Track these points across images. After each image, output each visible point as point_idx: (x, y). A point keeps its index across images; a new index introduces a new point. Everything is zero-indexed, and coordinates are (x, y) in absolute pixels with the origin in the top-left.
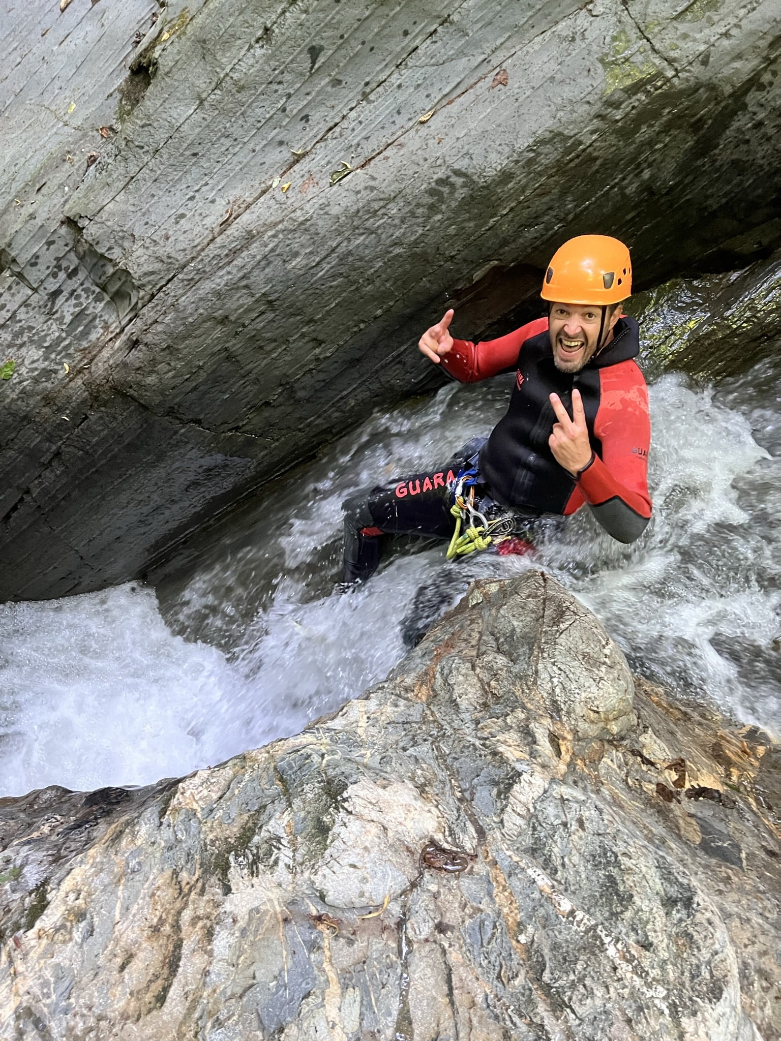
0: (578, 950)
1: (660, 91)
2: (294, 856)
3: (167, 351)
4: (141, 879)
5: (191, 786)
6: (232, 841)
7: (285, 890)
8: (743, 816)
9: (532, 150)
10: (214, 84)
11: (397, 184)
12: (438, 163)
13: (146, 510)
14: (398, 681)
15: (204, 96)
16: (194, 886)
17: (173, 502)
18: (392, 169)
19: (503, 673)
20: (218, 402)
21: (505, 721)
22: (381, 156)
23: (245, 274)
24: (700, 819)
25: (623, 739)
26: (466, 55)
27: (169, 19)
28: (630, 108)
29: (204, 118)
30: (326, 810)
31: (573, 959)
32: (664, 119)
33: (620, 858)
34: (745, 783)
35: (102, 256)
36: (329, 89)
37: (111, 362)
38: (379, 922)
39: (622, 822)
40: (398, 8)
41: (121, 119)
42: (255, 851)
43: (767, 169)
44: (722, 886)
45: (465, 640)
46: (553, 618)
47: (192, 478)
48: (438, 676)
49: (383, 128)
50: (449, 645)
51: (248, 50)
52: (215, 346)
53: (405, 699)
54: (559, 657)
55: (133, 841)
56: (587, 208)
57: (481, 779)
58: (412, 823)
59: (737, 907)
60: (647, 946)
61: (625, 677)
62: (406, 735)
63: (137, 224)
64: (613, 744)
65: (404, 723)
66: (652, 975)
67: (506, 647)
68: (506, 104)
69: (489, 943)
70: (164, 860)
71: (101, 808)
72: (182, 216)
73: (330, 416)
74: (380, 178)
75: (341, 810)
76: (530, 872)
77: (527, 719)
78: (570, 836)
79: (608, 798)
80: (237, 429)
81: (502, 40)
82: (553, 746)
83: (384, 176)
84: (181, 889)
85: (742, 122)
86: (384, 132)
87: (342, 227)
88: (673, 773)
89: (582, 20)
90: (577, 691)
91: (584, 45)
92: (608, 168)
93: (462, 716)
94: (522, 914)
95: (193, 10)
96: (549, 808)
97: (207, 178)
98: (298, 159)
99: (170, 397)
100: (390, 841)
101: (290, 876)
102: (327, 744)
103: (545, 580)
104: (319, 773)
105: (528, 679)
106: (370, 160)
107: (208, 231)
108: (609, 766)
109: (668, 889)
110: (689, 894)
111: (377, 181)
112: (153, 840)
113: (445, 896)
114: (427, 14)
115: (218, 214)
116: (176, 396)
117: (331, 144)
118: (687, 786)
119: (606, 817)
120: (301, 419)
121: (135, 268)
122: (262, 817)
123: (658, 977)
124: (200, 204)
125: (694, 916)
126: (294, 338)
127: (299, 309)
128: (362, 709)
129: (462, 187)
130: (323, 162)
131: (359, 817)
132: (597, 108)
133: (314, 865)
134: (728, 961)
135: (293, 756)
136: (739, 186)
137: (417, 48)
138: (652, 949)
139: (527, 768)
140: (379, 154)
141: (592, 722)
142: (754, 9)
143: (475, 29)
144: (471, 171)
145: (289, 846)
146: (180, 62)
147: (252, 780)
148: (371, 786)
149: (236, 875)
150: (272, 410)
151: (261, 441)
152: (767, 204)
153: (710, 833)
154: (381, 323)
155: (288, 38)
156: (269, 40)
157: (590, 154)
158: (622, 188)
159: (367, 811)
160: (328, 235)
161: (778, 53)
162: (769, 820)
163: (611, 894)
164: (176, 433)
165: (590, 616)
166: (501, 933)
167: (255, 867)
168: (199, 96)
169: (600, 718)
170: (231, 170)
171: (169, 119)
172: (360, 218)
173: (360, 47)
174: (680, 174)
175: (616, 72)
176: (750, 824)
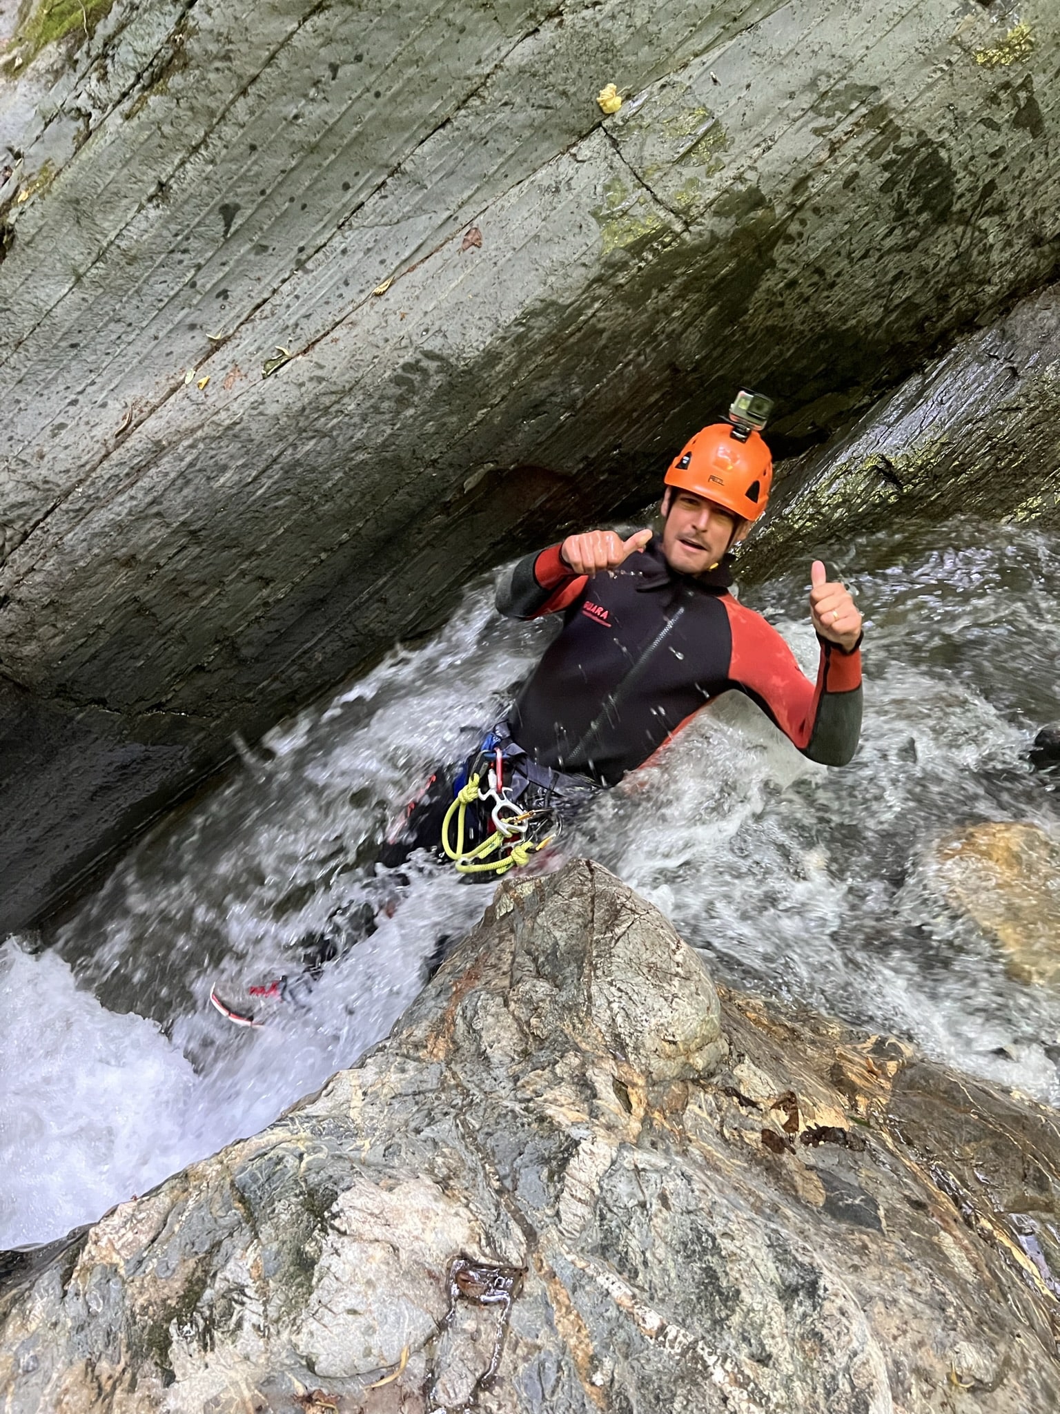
0: (675, 1381)
1: (669, 249)
2: (265, 1310)
3: (51, 609)
4: (39, 1381)
5: (108, 1230)
6: (172, 1302)
7: (256, 1365)
8: (877, 1159)
9: (520, 324)
10: (94, 255)
11: (351, 371)
12: (404, 343)
13: (35, 833)
14: (404, 1036)
15: (81, 270)
16: (120, 1379)
17: (74, 817)
18: (343, 354)
19: (546, 1006)
20: (129, 672)
21: (553, 1072)
22: (328, 338)
23: (156, 498)
24: (821, 1170)
25: (712, 1075)
26: (425, 212)
27: (26, 175)
28: (635, 270)
29: (83, 299)
30: (309, 1236)
31: (669, 1395)
32: (679, 281)
33: (719, 1241)
34: (876, 1114)
36: (252, 257)
38: (397, 1389)
39: (720, 1191)
40: (333, 157)
42: (208, 1313)
43: (809, 335)
44: (856, 1260)
45: (493, 966)
46: (606, 922)
47: (99, 781)
48: (459, 1021)
49: (327, 303)
50: (473, 976)
51: (139, 211)
52: (118, 597)
53: (415, 1060)
54: (618, 973)
55: (23, 1325)
56: (597, 392)
57: (526, 1157)
58: (433, 1235)
59: (879, 1285)
60: (764, 1359)
61: (705, 991)
62: (418, 1111)
64: (699, 1084)
65: (415, 1094)
66: (775, 1400)
67: (548, 969)
68: (483, 270)
69: (553, 1392)
70: (72, 1348)
72: (62, 426)
73: (289, 678)
74: (329, 365)
75: (330, 1231)
76: (601, 1280)
77: (583, 1064)
78: (651, 1220)
79: (699, 1159)
80: (159, 706)
81: (470, 193)
82: (619, 1098)
83: (334, 363)
84: (100, 1387)
85: (771, 281)
86: (329, 308)
87: (284, 429)
88: (782, 1113)
89: (566, 166)
90: (645, 1017)
91: (571, 197)
92: (618, 343)
93: (496, 1073)
94: (595, 1343)
95: (60, 163)
96: (620, 1185)
97: (93, 376)
98: (217, 346)
99: (59, 671)
100: (405, 1266)
101: (261, 1342)
102: (307, 1139)
103: (591, 871)
104: (296, 1182)
105: (577, 1010)
106: (314, 343)
107: (99, 445)
108: (696, 1115)
109: (785, 1275)
110: (813, 1277)
111: (326, 370)
112: (54, 1320)
113: (489, 1336)
114: (370, 162)
115: (111, 421)
116: (69, 668)
117: (261, 325)
118: (802, 1128)
119: (696, 1186)
120: (249, 685)
122: (216, 1259)
123: (782, 1402)
124: (86, 409)
125: (821, 1306)
126: (230, 578)
127: (233, 539)
128: (354, 1082)
129: (437, 372)
130: (252, 349)
131: (357, 1237)
132: (595, 271)
133: (295, 1319)
134: (871, 1362)
135: (258, 1162)
136: (778, 357)
137: (363, 204)
138: (771, 1363)
139: (586, 1132)
140: (325, 335)
141: (669, 1057)
142: (769, 148)
143: (434, 181)
144: (446, 352)
145: (257, 1296)
146: (46, 228)
147: (199, 1207)
148: (371, 1190)
149: (181, 1352)
150: (207, 676)
151: (194, 720)
152: (816, 377)
153: (836, 1189)
154: (348, 551)
155: (191, 196)
156: (165, 199)
157: (594, 326)
158: (638, 366)
159: (367, 1227)
160: (266, 441)
161: (804, 198)
162: (911, 1160)
163: (711, 1294)
164: (71, 719)
165: (653, 913)
166: (569, 1376)
167: (208, 1337)
168: (75, 271)
169: (678, 1050)
170: (127, 364)
171: (35, 301)
172: (307, 417)
173: (287, 204)
174: (706, 346)
175: (614, 227)
176: (887, 1169)
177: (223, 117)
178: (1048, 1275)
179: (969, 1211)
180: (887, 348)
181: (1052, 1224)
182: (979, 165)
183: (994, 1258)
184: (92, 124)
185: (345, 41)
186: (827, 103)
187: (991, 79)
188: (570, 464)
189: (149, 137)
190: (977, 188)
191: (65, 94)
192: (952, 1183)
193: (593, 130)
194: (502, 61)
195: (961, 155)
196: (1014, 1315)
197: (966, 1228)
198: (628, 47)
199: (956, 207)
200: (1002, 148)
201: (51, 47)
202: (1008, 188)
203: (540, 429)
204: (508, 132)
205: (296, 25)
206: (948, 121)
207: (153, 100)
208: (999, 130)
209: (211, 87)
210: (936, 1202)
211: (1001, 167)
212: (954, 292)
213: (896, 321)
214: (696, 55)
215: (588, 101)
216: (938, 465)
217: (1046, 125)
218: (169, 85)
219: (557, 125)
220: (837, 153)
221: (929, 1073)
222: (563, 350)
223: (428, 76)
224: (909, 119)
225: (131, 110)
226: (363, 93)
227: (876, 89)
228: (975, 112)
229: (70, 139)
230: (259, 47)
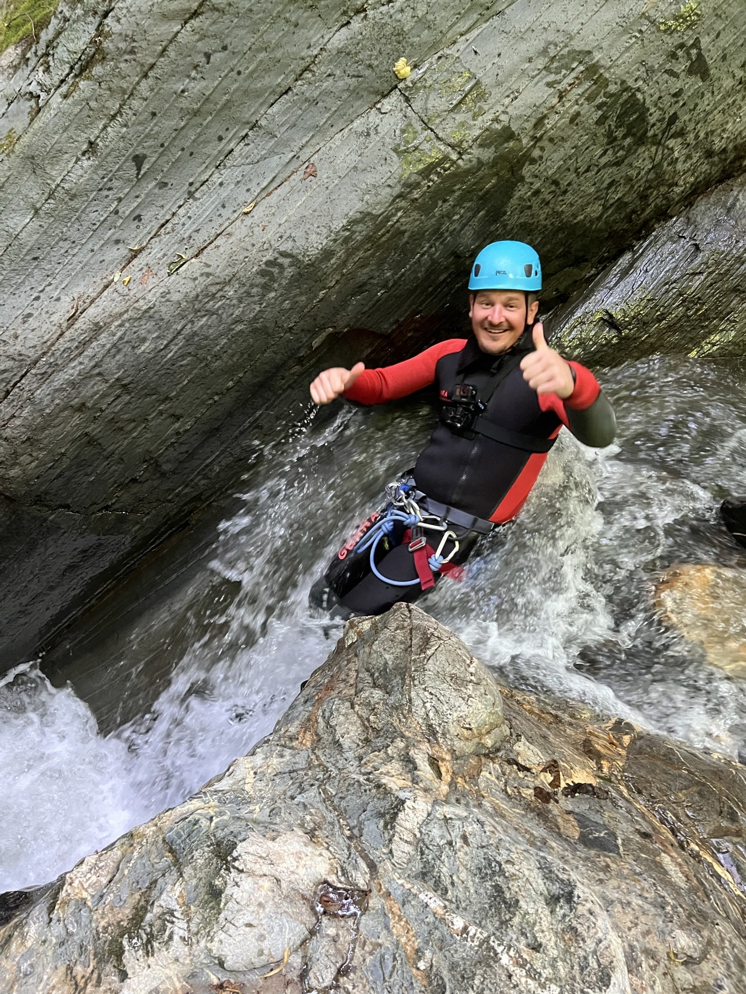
0: (475, 965)
1: (449, 172)
2: (188, 927)
3: (28, 443)
4: (35, 981)
5: (79, 875)
6: (124, 924)
7: (183, 964)
8: (616, 804)
9: (347, 229)
10: (46, 194)
11: (230, 268)
12: (265, 246)
13: (25, 600)
14: (283, 730)
15: (38, 206)
16: (90, 978)
17: (52, 588)
18: (224, 256)
19: (380, 707)
20: (84, 485)
21: (386, 753)
22: (213, 245)
23: (97, 363)
24: (577, 814)
25: (498, 750)
26: (277, 154)
28: (426, 188)
29: (40, 226)
30: (217, 874)
31: (471, 975)
32: (457, 194)
33: (503, 866)
34: (616, 773)
36: (156, 191)
38: (282, 977)
39: (505, 831)
40: (210, 118)
42: (149, 930)
43: (551, 228)
44: (602, 876)
45: (344, 680)
46: (420, 646)
47: (68, 562)
48: (320, 720)
49: (211, 221)
50: (329, 688)
51: (76, 162)
52: (74, 433)
53: (290, 748)
54: (429, 682)
55: (22, 943)
56: (403, 275)
57: (368, 813)
58: (304, 870)
59: (618, 892)
60: (536, 947)
61: (491, 692)
62: (293, 784)
64: (489, 757)
65: (290, 772)
66: (544, 976)
67: (381, 681)
68: (318, 193)
69: (391, 976)
70: (56, 957)
72: (30, 315)
73: (197, 484)
74: (214, 264)
75: (232, 870)
76: (422, 896)
77: (407, 747)
78: (456, 853)
79: (490, 810)
80: (107, 508)
81: (307, 139)
82: (433, 769)
83: (218, 263)
84: (76, 984)
85: (522, 192)
86: (212, 224)
87: (184, 311)
88: (548, 775)
89: (373, 117)
90: (449, 712)
91: (378, 139)
92: (416, 239)
93: (346, 755)
94: (419, 940)
95: (19, 131)
96: (434, 830)
97: (49, 279)
98: (135, 254)
99: (35, 487)
100: (285, 892)
101: (186, 949)
102: (215, 806)
103: (410, 611)
104: (208, 837)
105: (402, 709)
106: (203, 249)
107: (56, 327)
108: (488, 779)
109: (550, 888)
110: (570, 888)
111: (212, 268)
112: (43, 938)
113: (345, 938)
114: (236, 121)
115: (64, 310)
116: (42, 484)
117: (165, 238)
118: (563, 785)
119: (487, 829)
120: (170, 490)
122: (153, 892)
123: (550, 976)
124: (46, 303)
125: (576, 909)
126: (152, 416)
127: (153, 389)
128: (248, 766)
129: (290, 266)
130: (159, 255)
131: (251, 874)
132: (397, 190)
133: (209, 932)
134: (612, 947)
135: (181, 824)
137: (232, 150)
138: (541, 950)
139: (410, 794)
140: (210, 243)
141: (467, 739)
142: (516, 98)
143: (281, 131)
144: (295, 252)
145: (182, 917)
146: (12, 177)
147: (141, 857)
148: (260, 840)
149: (132, 958)
150: (140, 485)
151: (132, 517)
152: (557, 257)
153: (587, 826)
154: (234, 394)
155: (112, 150)
156: (94, 152)
157: (398, 228)
158: (430, 256)
159: (258, 866)
160: (172, 319)
161: (542, 132)
162: (640, 804)
163: (499, 903)
164: (45, 520)
165: (453, 639)
166: (401, 964)
167: (149, 947)
168: (33, 206)
169: (473, 734)
170: (72, 269)
171: (6, 229)
172: (200, 302)
173: (180, 153)
174: (478, 238)
175: (409, 158)
176: (623, 811)
177: (132, 94)
178: (739, 881)
179: (682, 838)
180: (607, 234)
181: (741, 845)
182: (665, 102)
183: (700, 870)
184: (41, 103)
185: (215, 36)
186: (555, 64)
187: (671, 41)
188: (386, 326)
189: (81, 110)
190: (664, 118)
191: (21, 83)
192: (669, 819)
193: (391, 91)
194: (325, 45)
195: (652, 96)
196: (715, 910)
197: (679, 850)
198: (413, 31)
199: (650, 134)
200: (681, 90)
201: (11, 50)
202: (687, 117)
203: (364, 302)
204: (332, 95)
205: (180, 27)
206: (642, 72)
207: (82, 84)
208: (678, 77)
209: (123, 73)
210: (659, 833)
211: (681, 103)
212: (652, 193)
213: (612, 215)
214: (462, 35)
215: (386, 71)
216: (646, 315)
217: (711, 72)
218: (93, 73)
219: (366, 89)
220: (564, 99)
221: (653, 743)
222: (378, 246)
223: (274, 58)
224: (614, 73)
225: (67, 92)
226: (229, 72)
227: (589, 52)
228: (661, 65)
229: (26, 114)
230: (155, 44)
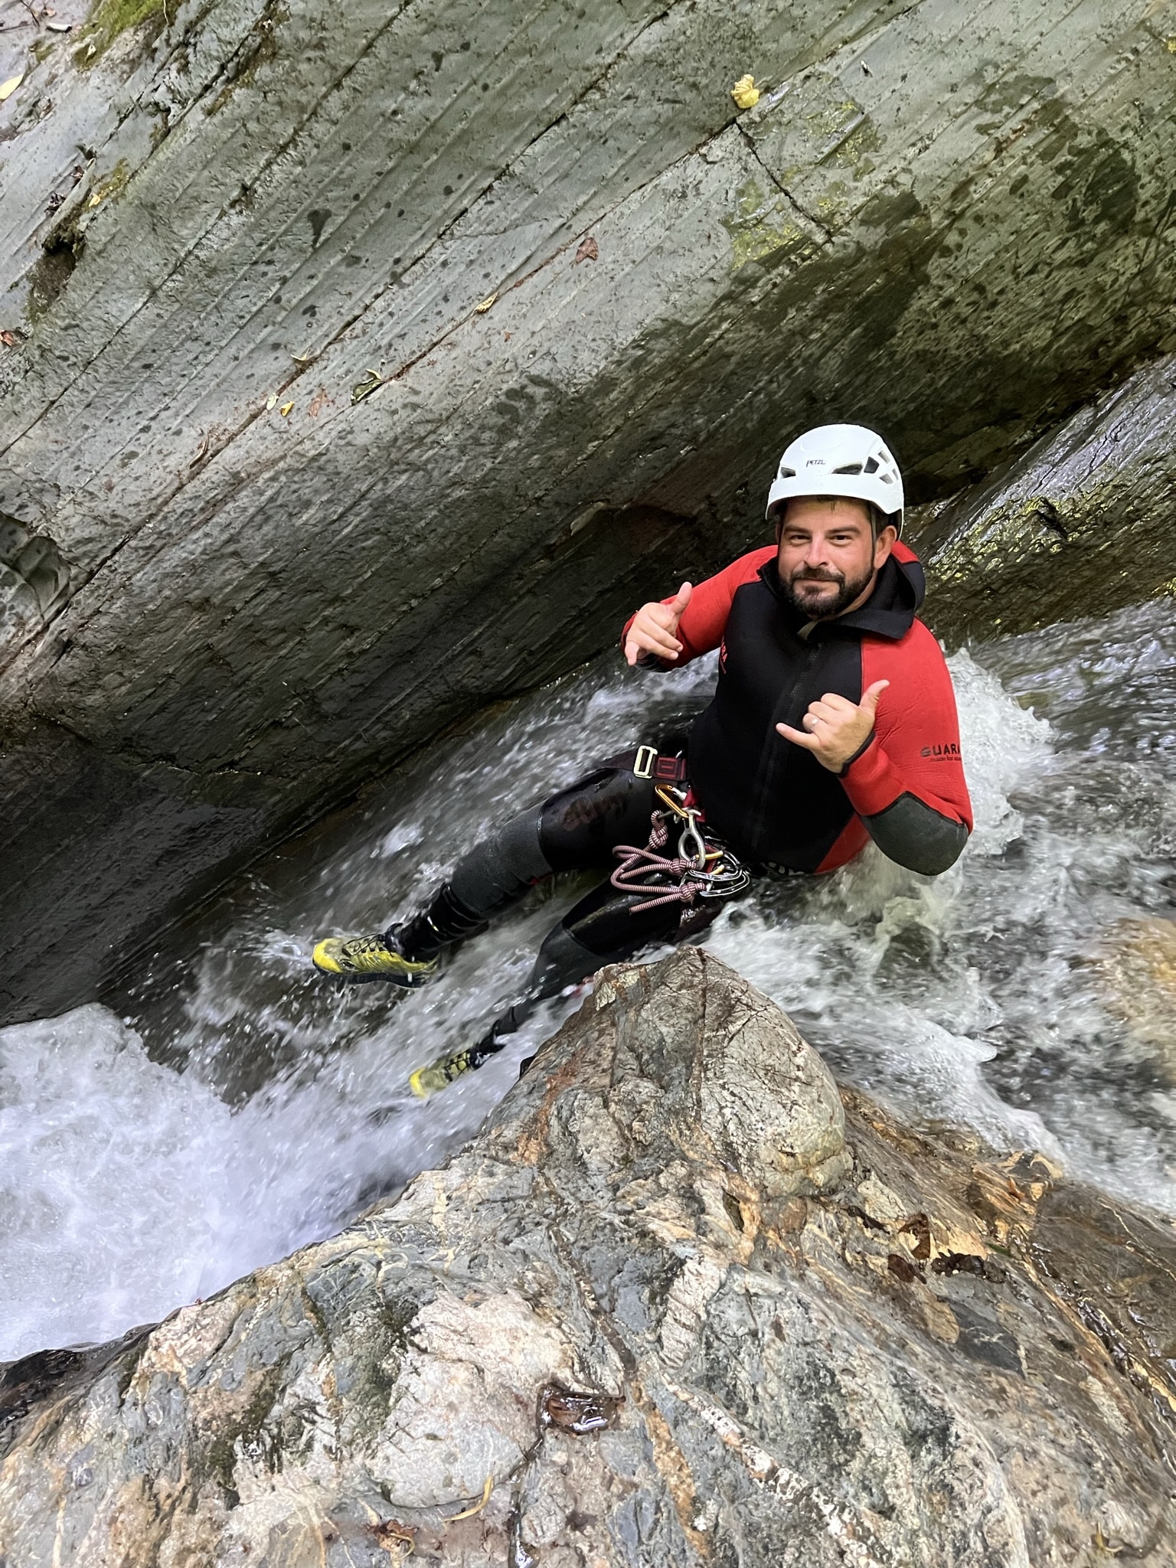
0: (787, 1530)
1: (808, 262)
2: (337, 1431)
3: (118, 655)
4: (93, 1496)
5: (169, 1335)
6: (238, 1417)
7: (326, 1489)
8: (1018, 1293)
9: (639, 346)
10: (170, 266)
11: (449, 398)
12: (508, 367)
13: (95, 899)
14: (493, 1136)
15: (157, 283)
16: (179, 1499)
17: (138, 884)
18: (441, 379)
19: (650, 1108)
20: (199, 727)
21: (657, 1182)
22: (425, 360)
23: (232, 536)
24: (955, 1303)
25: (834, 1191)
26: (536, 219)
27: (98, 176)
28: (769, 287)
29: (158, 315)
30: (386, 1352)
31: (779, 1545)
32: (819, 299)
33: (838, 1377)
34: (1018, 1242)
35: (10, 518)
36: (343, 269)
37: (30, 676)
38: (479, 1524)
39: (840, 1321)
40: (435, 157)
41: (33, 319)
42: (275, 1431)
43: (965, 361)
44: (992, 1405)
45: (593, 1062)
46: (718, 1017)
47: (166, 845)
48: (554, 1122)
49: (424, 321)
50: (569, 1072)
51: (220, 218)
52: (190, 644)
53: (505, 1163)
54: (730, 1076)
55: (77, 1435)
56: (723, 424)
57: (625, 1276)
58: (522, 1357)
59: (1017, 1434)
60: (886, 1511)
61: (829, 1097)
62: (507, 1219)
63: (63, 469)
64: (819, 1202)
65: (504, 1200)
66: (897, 1557)
67: (652, 1068)
68: (598, 285)
69: (650, 1536)
70: (129, 1462)
71: (31, 1386)
72: (133, 455)
73: (374, 737)
74: (425, 390)
75: (409, 1348)
76: (705, 1415)
77: (690, 1175)
78: (762, 1350)
79: (818, 1285)
80: (232, 764)
81: (585, 198)
82: (730, 1214)
83: (431, 389)
84: (158, 1507)
85: (924, 300)
86: (426, 327)
87: (373, 462)
88: (911, 1237)
89: (694, 169)
90: (760, 1125)
91: (699, 203)
92: (748, 368)
93: (593, 1180)
94: (698, 1484)
95: (135, 164)
96: (730, 1311)
97: (167, 400)
98: (302, 368)
99: (125, 724)
100: (490, 1390)
101: (333, 1466)
102: (386, 1246)
103: (703, 961)
104: (373, 1293)
105: (687, 1114)
106: (408, 366)
107: (172, 476)
108: (816, 1236)
109: (912, 1419)
110: (944, 1422)
111: (421, 396)
112: (110, 1430)
113: (580, 1469)
114: (477, 164)
115: (186, 450)
116: (135, 720)
117: (351, 346)
118: (934, 1254)
119: (813, 1315)
120: (330, 744)
121: (63, 533)
122: (285, 1372)
123: (906, 1559)
124: (159, 437)
125: (953, 1456)
126: (312, 625)
127: (316, 583)
128: (438, 1185)
129: (545, 400)
130: (341, 371)
131: (439, 1356)
132: (722, 289)
133: (369, 1442)
134: (1007, 1520)
135: (332, 1269)
136: (930, 386)
137: (466, 210)
138: (894, 1516)
139: (693, 1251)
140: (421, 357)
141: (787, 1170)
142: (927, 148)
143: (546, 184)
144: (555, 377)
145: (329, 1415)
146: (119, 236)
147: (268, 1315)
148: (455, 1305)
149: (246, 1473)
150: (285, 733)
151: (269, 781)
152: (971, 409)
153: (971, 1324)
154: (441, 598)
155: (279, 201)
156: (249, 204)
157: (721, 349)
158: (770, 395)
159: (450, 1345)
160: (354, 474)
161: (965, 205)
162: (1057, 1295)
163: (829, 1436)
164: (136, 776)
165: (771, 1009)
166: (668, 1518)
167: (275, 1457)
168: (149, 284)
169: (797, 1163)
170: (204, 387)
171: (106, 317)
172: (400, 448)
173: (383, 210)
174: (847, 372)
175: (747, 238)
176: (1029, 1304)
177: (314, 113)
179: (1122, 1355)
180: (1054, 377)
182: (1167, 168)
183: (1148, 1408)
184: (171, 121)
185: (451, 27)
186: (994, 97)
188: (690, 504)
189: (233, 135)
190: (1163, 194)
191: (142, 87)
192: (1102, 1323)
193: (726, 127)
194: (626, 49)
195: (1146, 156)
196: (1170, 1473)
197: (1117, 1373)
198: (768, 33)
199: (1140, 216)
201: (127, 35)
203: (658, 464)
204: (630, 129)
205: (397, 9)
206: (1133, 118)
207: (239, 94)
209: (302, 80)
210: (1084, 1343)
212: (1135, 312)
213: (1067, 344)
214: (845, 43)
215: (720, 94)
216: (1110, 511)
218: (256, 77)
219: (685, 123)
220: (1004, 154)
221: (1079, 1198)
222: (686, 376)
223: (543, 66)
224: (1088, 115)
225: (214, 104)
226: (469, 86)
227: (1050, 81)
228: (1164, 108)
229: (146, 137)
230: (356, 35)
